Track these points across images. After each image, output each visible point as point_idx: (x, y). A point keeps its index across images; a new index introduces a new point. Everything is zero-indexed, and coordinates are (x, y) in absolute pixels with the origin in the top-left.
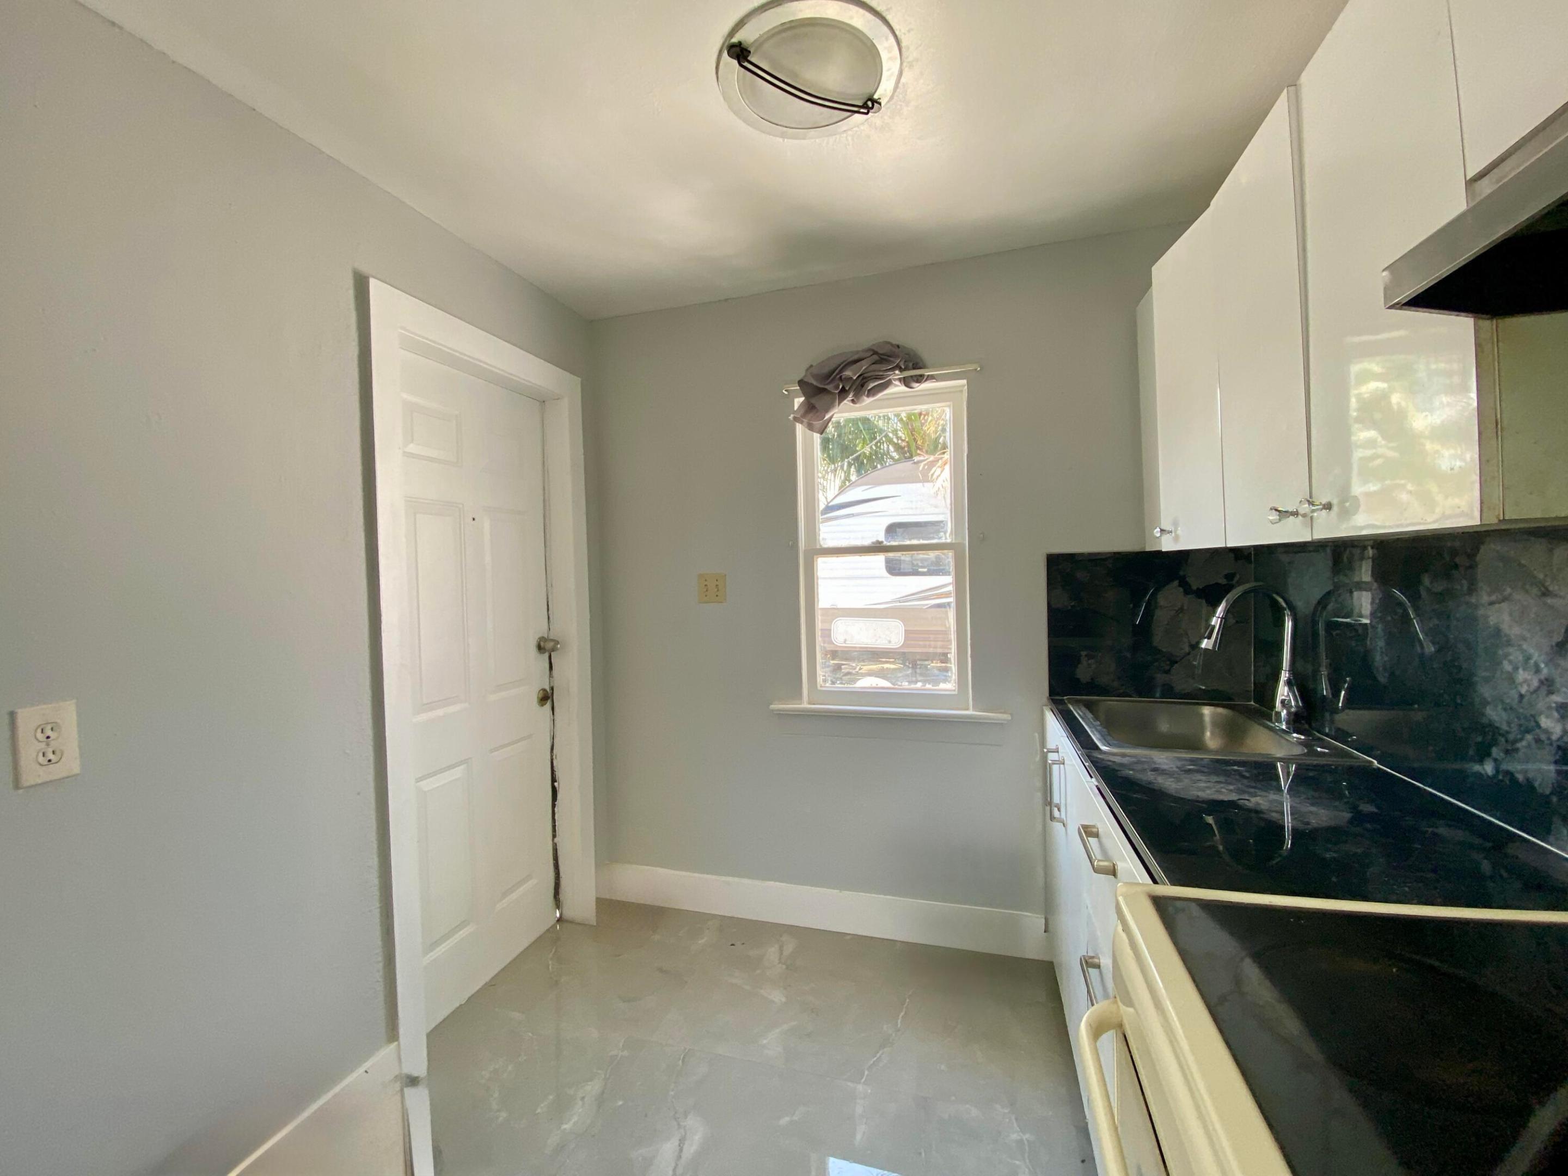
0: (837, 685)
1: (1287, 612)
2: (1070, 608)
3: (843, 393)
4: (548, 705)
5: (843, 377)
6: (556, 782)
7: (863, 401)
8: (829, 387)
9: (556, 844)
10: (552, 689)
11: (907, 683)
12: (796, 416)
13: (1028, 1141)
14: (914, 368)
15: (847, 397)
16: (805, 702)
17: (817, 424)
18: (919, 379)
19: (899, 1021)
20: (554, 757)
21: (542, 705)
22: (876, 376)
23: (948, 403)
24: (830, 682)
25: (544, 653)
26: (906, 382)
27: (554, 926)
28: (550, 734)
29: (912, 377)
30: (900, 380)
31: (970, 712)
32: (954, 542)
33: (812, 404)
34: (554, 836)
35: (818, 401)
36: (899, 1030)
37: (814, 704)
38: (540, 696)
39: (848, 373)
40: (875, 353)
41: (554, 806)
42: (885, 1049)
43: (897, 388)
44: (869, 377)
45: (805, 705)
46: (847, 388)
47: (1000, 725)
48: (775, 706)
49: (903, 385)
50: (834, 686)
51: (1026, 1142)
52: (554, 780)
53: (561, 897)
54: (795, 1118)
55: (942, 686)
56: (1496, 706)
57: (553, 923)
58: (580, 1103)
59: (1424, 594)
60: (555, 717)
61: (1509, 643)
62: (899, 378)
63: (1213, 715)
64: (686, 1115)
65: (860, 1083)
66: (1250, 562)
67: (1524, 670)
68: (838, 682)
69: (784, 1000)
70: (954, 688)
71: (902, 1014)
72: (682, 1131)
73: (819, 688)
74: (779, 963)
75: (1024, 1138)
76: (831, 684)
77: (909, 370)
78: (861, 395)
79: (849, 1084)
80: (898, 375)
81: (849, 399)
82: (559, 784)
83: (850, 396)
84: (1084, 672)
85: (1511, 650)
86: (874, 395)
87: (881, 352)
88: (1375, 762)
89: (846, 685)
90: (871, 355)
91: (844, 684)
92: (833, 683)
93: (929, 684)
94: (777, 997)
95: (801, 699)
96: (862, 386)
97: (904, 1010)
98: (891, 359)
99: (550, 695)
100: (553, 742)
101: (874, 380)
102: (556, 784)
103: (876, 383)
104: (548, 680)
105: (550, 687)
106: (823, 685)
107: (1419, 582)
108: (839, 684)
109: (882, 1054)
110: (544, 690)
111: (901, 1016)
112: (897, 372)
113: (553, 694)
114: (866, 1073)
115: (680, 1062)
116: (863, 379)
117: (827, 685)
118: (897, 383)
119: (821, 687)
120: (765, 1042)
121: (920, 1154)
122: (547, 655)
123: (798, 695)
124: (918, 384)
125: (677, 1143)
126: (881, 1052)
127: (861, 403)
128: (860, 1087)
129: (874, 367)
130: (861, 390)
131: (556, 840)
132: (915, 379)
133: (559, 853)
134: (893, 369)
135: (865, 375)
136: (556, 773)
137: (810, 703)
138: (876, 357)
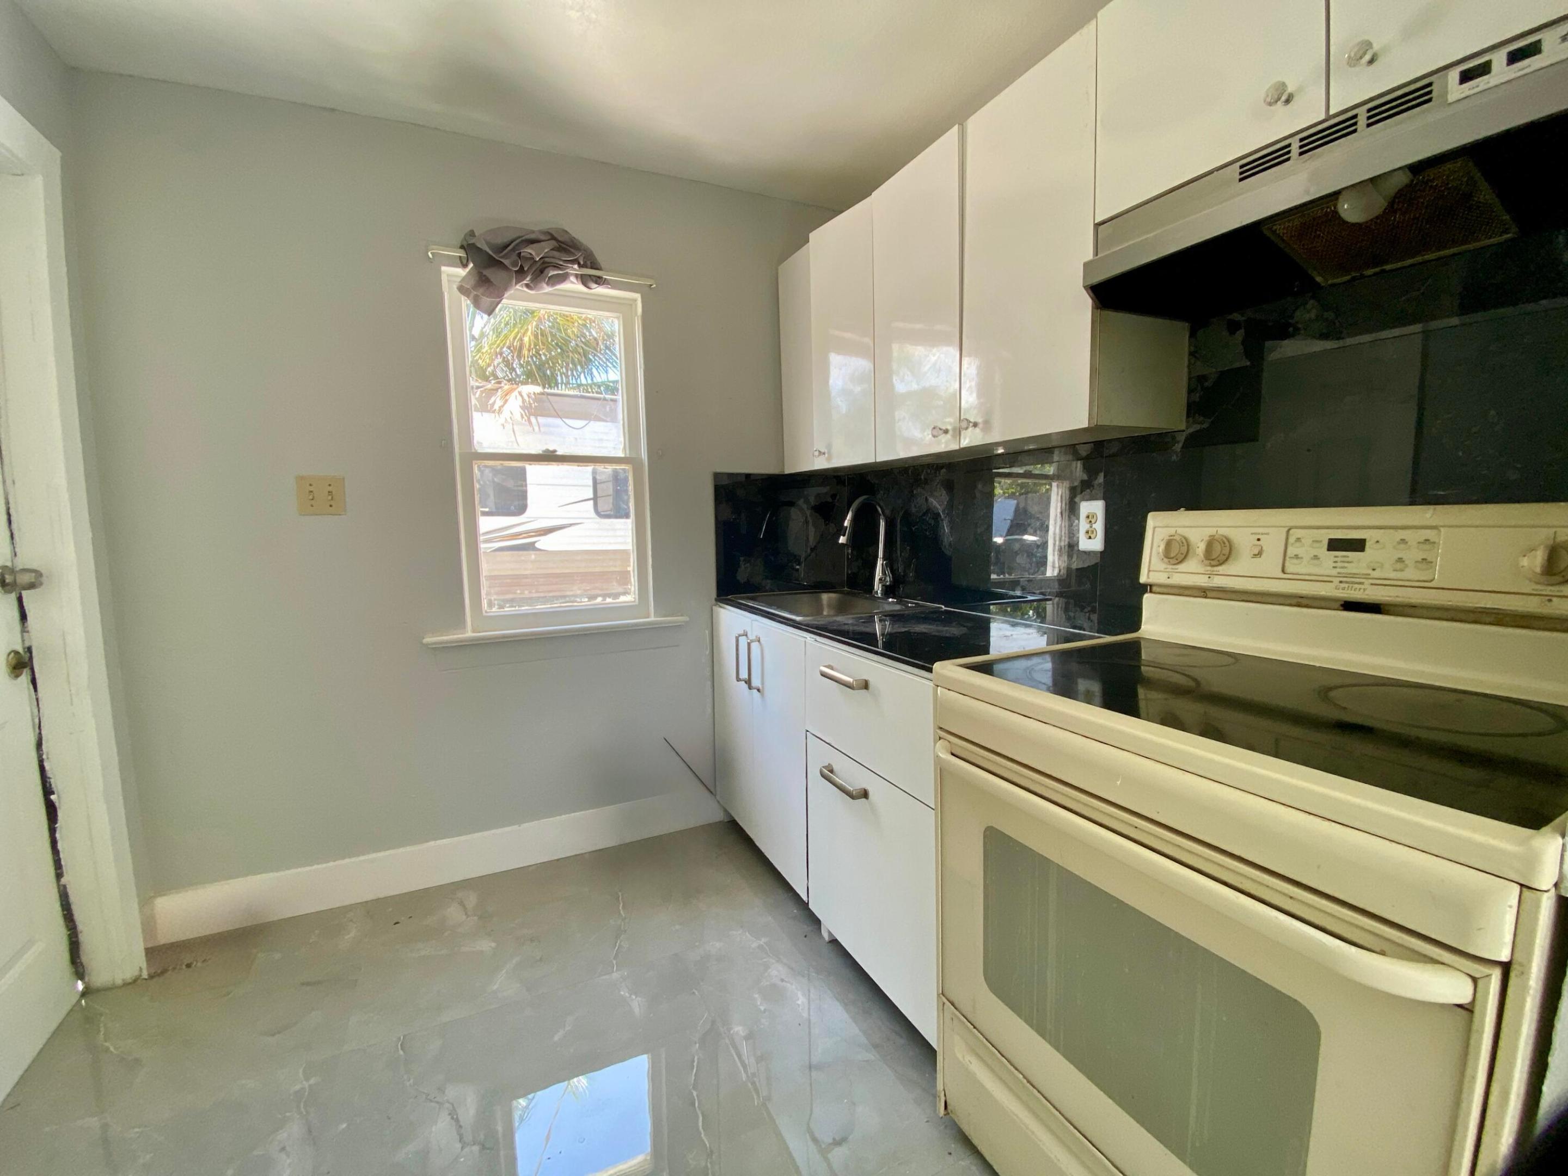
0: (506, 609)
1: (882, 517)
2: (732, 520)
3: (521, 273)
4: (25, 678)
5: (522, 254)
6: (53, 793)
7: (542, 288)
8: (506, 262)
9: (65, 887)
10: (29, 650)
11: (586, 600)
12: (464, 285)
13: (765, 943)
14: (592, 268)
15: (523, 280)
16: (469, 631)
17: (486, 301)
18: (599, 281)
19: (622, 912)
20: (44, 757)
21: (17, 676)
22: (557, 264)
23: (618, 314)
24: (496, 607)
25: (10, 592)
26: (584, 280)
27: (79, 1001)
28: (33, 720)
29: (590, 276)
30: (576, 276)
31: (652, 618)
32: (628, 456)
33: (485, 276)
34: (59, 875)
35: (494, 275)
36: (625, 918)
37: (479, 632)
38: (14, 662)
39: (529, 250)
40: (553, 238)
41: (52, 831)
42: (621, 938)
43: (573, 285)
44: (549, 263)
45: (469, 634)
46: (526, 269)
47: (678, 627)
48: (428, 640)
49: (580, 282)
50: (502, 610)
51: (765, 946)
52: (47, 791)
53: (84, 958)
54: (568, 1028)
55: (623, 599)
56: (1023, 555)
57: (77, 999)
58: (283, 1156)
59: (978, 495)
60: (40, 695)
61: (1031, 517)
62: (576, 274)
63: (830, 599)
64: (441, 1090)
65: (613, 972)
66: (845, 486)
67: (1040, 531)
68: (508, 605)
69: (493, 945)
70: (633, 600)
71: (621, 905)
72: (447, 1105)
73: (484, 614)
74: (467, 917)
75: (761, 943)
76: (499, 608)
77: (586, 267)
78: (540, 282)
79: (604, 977)
80: (575, 270)
81: (525, 282)
82: (59, 797)
83: (528, 279)
84: (742, 575)
85: (1033, 521)
86: (553, 285)
87: (560, 239)
88: (943, 607)
89: (517, 608)
90: (548, 240)
91: (515, 607)
92: (501, 607)
93: (609, 597)
94: (486, 945)
95: (465, 628)
96: (542, 272)
97: (621, 902)
98: (572, 250)
99: (27, 659)
100: (40, 733)
101: (553, 268)
102: (53, 797)
103: (556, 272)
104: (19, 636)
105: (24, 649)
106: (488, 611)
107: (975, 487)
108: (508, 607)
109: (620, 942)
110: (16, 653)
111: (621, 908)
112: (576, 266)
113: (31, 658)
114: (614, 962)
115: (401, 1052)
116: (544, 263)
117: (494, 610)
118: (572, 279)
119: (486, 612)
120: (495, 987)
121: (694, 993)
122: (13, 596)
123: (459, 622)
124: (595, 286)
125: (448, 1118)
126: (619, 942)
127: (538, 291)
128: (615, 975)
129: (556, 254)
130: (539, 276)
131: (63, 881)
132: (594, 279)
133: (72, 898)
134: (573, 262)
135: (546, 260)
136: (52, 781)
137: (474, 631)
138: (553, 243)
